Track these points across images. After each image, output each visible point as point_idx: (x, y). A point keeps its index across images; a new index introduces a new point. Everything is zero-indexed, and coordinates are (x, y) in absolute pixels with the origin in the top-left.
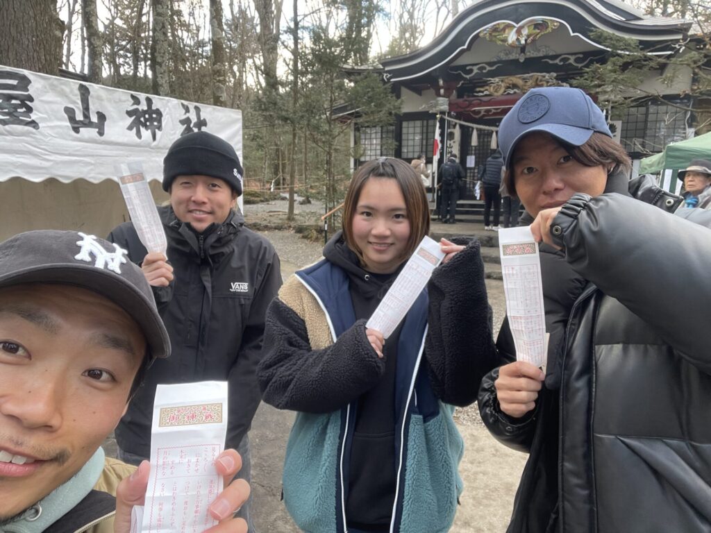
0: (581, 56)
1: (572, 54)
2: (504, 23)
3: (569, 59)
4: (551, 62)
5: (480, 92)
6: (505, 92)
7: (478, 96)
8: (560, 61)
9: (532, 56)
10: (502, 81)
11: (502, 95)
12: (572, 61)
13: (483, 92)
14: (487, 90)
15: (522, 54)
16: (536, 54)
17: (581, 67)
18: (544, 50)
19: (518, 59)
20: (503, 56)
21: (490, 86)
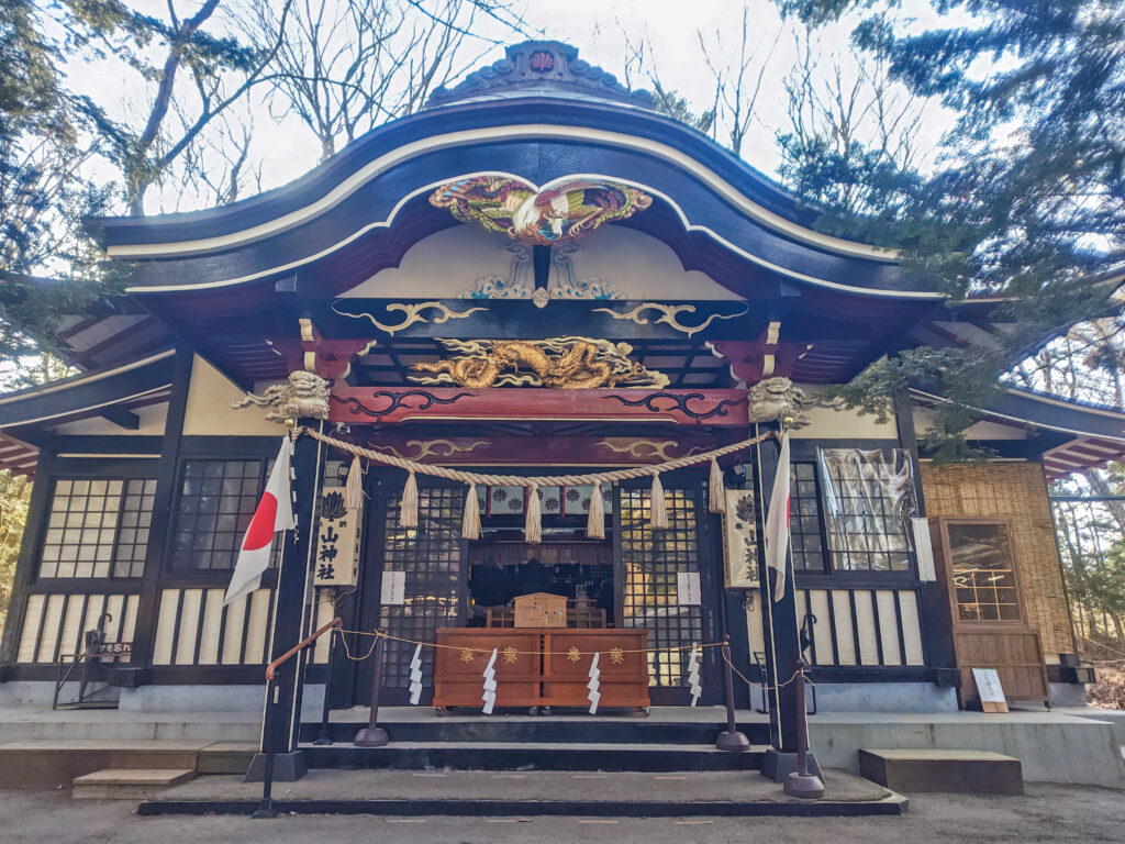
0: (692, 309)
1: (668, 303)
2: (501, 179)
3: (661, 314)
6: (498, 380)
7: (419, 384)
8: (640, 316)
9: (566, 296)
10: (489, 352)
11: (490, 386)
12: (669, 316)
13: (434, 375)
14: (446, 371)
15: (541, 289)
16: (577, 294)
17: (693, 335)
18: (597, 286)
19: (532, 300)
20: (489, 288)
21: (456, 361)
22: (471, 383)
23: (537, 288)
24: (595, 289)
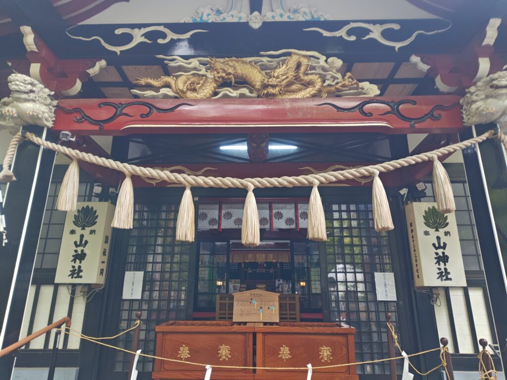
0: (396, 27)
1: (374, 22)
3: (368, 31)
4: (326, 34)
5: (149, 87)
8: (349, 34)
9: (278, 19)
10: (208, 68)
12: (376, 33)
13: (157, 89)
14: (167, 85)
15: (256, 13)
16: (289, 17)
17: (400, 49)
18: (307, 11)
19: (248, 22)
20: (209, 15)
21: (177, 77)
22: (190, 95)
23: (252, 12)
24: (305, 13)
